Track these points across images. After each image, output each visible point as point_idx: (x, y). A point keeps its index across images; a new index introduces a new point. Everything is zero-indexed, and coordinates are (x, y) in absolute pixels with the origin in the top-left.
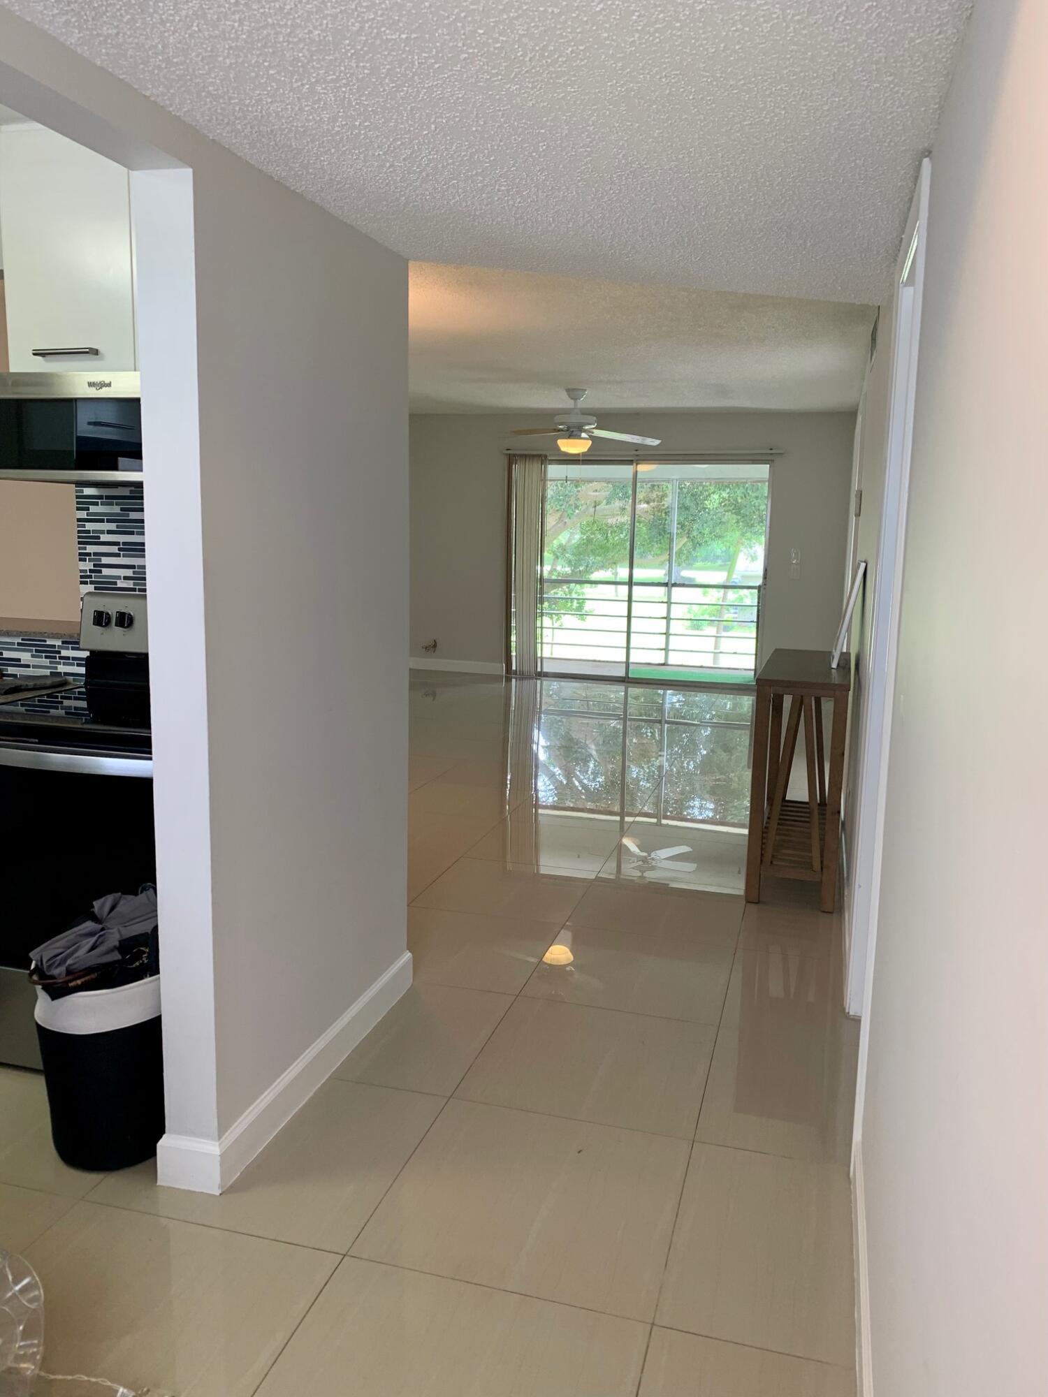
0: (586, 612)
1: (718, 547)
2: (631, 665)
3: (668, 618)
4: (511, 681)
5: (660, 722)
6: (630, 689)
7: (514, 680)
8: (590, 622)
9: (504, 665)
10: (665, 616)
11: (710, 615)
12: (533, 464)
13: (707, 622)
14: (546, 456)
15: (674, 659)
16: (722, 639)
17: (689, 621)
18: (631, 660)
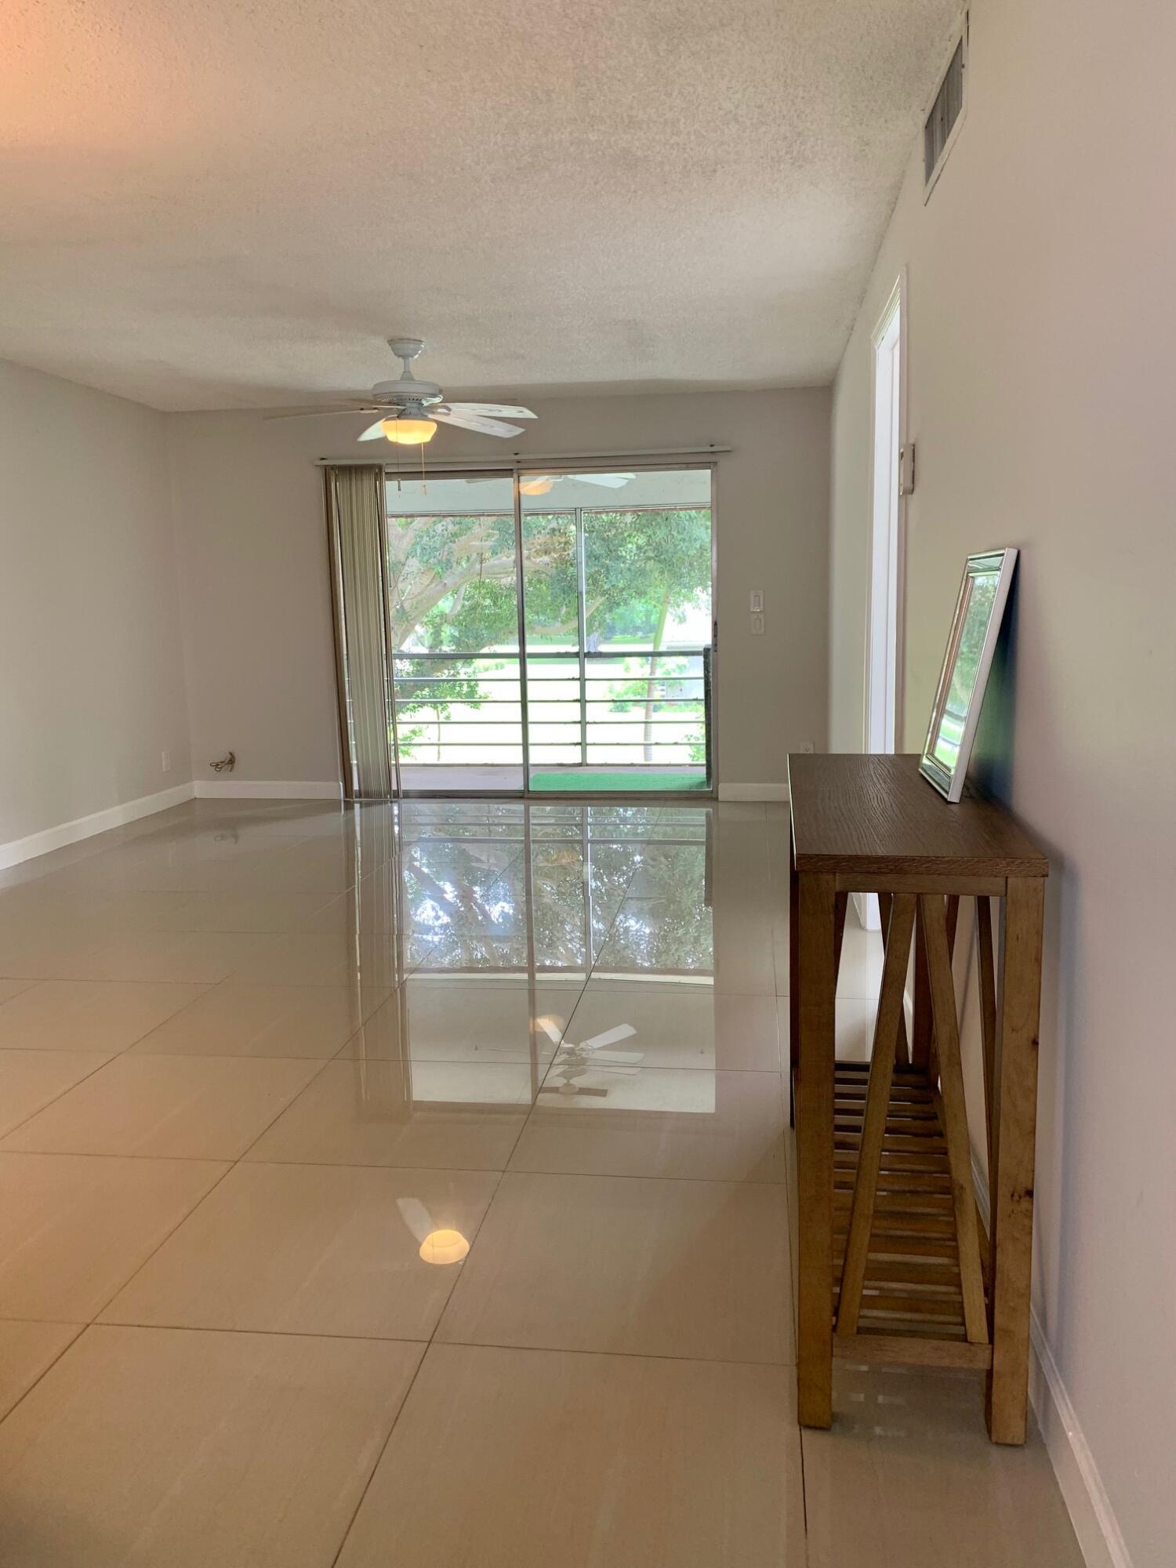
0: (481, 697)
1: (639, 606)
2: (531, 768)
3: (582, 701)
4: (353, 808)
5: (581, 842)
6: (531, 808)
7: (357, 806)
8: (486, 712)
9: (341, 784)
10: (578, 697)
11: (635, 694)
12: (362, 480)
13: (631, 703)
14: (380, 467)
15: (595, 756)
16: (653, 725)
17: (612, 703)
18: (532, 761)
